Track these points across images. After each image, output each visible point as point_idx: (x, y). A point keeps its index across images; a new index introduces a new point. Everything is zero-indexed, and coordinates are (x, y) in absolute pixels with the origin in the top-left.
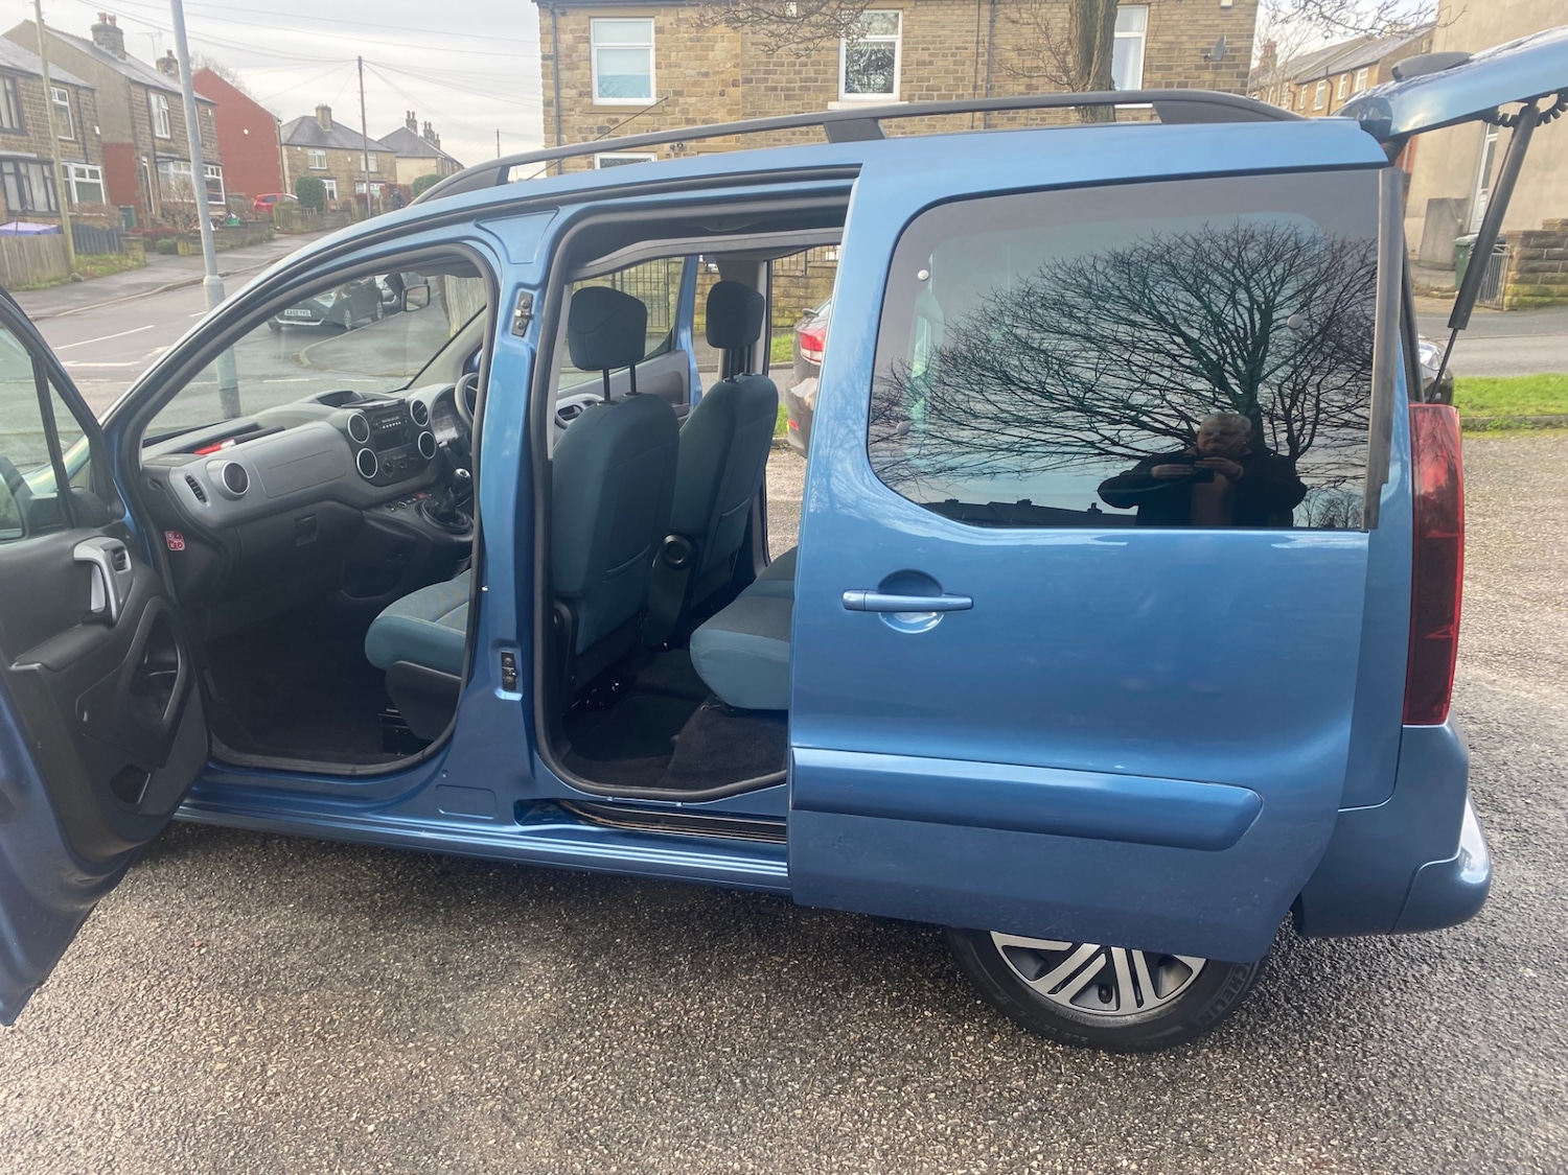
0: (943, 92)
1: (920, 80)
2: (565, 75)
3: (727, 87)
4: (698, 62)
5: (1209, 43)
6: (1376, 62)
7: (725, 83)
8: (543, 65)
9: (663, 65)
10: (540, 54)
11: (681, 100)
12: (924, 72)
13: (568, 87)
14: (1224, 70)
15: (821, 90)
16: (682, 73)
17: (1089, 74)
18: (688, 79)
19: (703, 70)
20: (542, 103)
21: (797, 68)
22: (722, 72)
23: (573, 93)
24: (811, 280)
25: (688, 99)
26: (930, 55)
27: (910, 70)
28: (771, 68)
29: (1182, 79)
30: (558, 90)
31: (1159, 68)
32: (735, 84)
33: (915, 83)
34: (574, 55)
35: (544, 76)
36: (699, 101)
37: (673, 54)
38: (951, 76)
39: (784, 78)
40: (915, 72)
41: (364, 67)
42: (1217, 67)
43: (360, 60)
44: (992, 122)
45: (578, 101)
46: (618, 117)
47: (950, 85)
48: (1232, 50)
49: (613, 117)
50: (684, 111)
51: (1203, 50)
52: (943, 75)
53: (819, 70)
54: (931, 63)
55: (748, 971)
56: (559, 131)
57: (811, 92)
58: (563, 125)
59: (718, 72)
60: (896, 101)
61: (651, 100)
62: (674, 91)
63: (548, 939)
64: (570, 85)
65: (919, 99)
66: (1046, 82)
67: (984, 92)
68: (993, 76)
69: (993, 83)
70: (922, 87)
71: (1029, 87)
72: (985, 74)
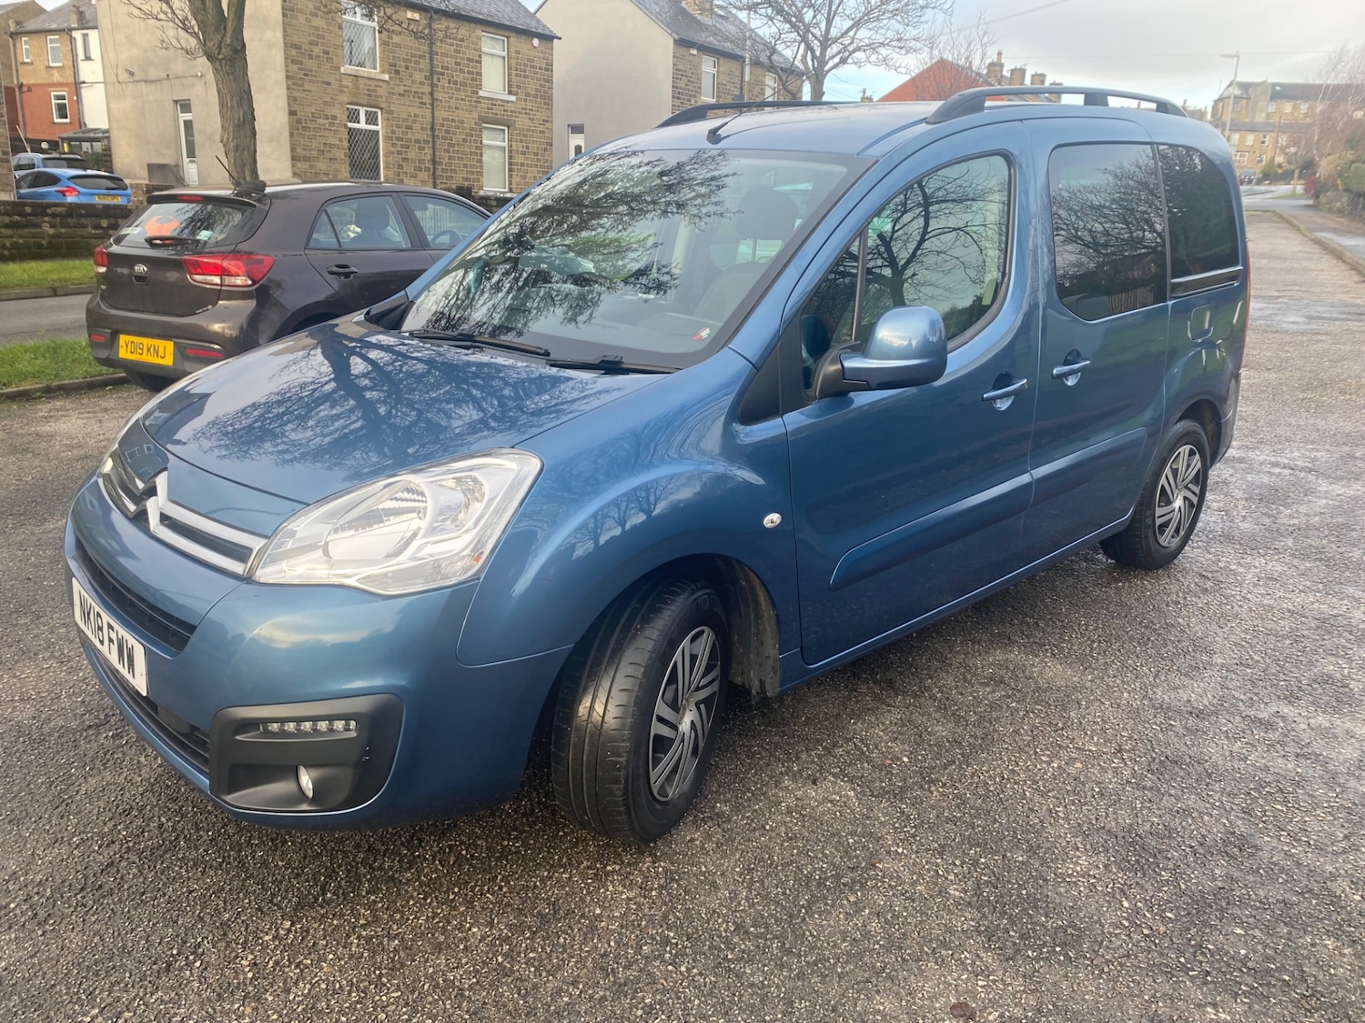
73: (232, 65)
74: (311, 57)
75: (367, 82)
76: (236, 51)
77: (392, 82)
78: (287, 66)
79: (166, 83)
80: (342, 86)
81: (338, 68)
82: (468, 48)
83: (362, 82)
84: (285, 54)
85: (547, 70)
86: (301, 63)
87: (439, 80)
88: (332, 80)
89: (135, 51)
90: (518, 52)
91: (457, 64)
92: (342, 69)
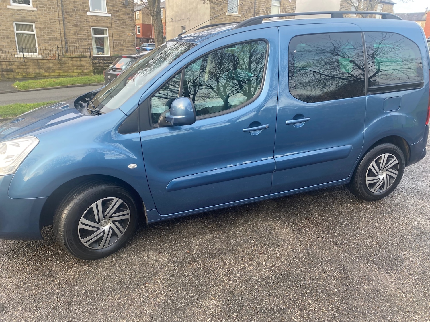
0: (47, 6)
14: (127, 8)
17: (155, 6)
24: (27, 63)
29: (117, 10)
31: (111, 6)
33: (37, 2)
44: (65, 17)
47: (49, 4)
48: (129, 3)
51: (122, 2)
55: (311, 210)
60: (31, 7)
63: (265, 219)
65: (40, 7)
66: (80, 6)
67: (61, 7)
68: (63, 3)
69: (63, 5)
70: (40, 4)
71: (75, 7)
72: (60, 2)
73: (157, 17)
74: (217, 11)
75: (234, 17)
76: (158, 13)
77: (241, 17)
78: (210, 14)
79: (180, 21)
80: (226, 19)
81: (225, 14)
82: (267, 4)
83: (232, 17)
84: (210, 10)
85: (293, 9)
86: (214, 13)
88: (223, 18)
89: (173, 13)
90: (284, 4)
91: (263, 10)
92: (227, 14)
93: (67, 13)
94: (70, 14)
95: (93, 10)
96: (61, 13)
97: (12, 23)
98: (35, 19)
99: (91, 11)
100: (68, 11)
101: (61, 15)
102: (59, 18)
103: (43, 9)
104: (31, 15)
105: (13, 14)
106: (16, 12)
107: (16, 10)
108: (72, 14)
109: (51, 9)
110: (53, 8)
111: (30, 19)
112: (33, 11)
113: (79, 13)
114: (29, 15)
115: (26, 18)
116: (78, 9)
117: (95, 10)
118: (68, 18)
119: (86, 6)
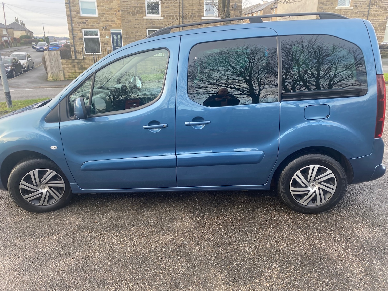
0: (172, 14)
1: (166, 11)
2: (72, 8)
3: (117, 12)
4: (108, 6)
5: (233, 4)
6: (262, 10)
7: (116, 11)
8: (66, 5)
9: (99, 6)
10: (65, 2)
11: (105, 15)
12: (167, 9)
13: (73, 11)
14: (236, 11)
15: (141, 13)
16: (104, 8)
17: (224, 11)
18: (106, 10)
19: (110, 8)
20: (66, 16)
21: (135, 8)
22: (115, 8)
23: (75, 13)
25: (107, 15)
26: (168, 5)
27: (163, 9)
28: (128, 7)
30: (70, 12)
32: (119, 11)
33: (165, 12)
34: (74, 3)
35: (66, 8)
36: (109, 16)
37: (102, 3)
38: (174, 11)
39: (132, 10)
40: (164, 9)
41: (4, 5)
42: (235, 10)
43: (3, 3)
45: (77, 15)
46: (88, 19)
48: (238, 6)
49: (87, 19)
50: (106, 18)
51: (231, 6)
52: (171, 10)
53: (140, 8)
54: (168, 7)
55: (231, 209)
56: (72, 23)
57: (139, 14)
58: (73, 22)
59: (114, 8)
60: (160, 17)
61: (97, 15)
62: (103, 13)
63: (182, 209)
64: (74, 11)
65: (166, 16)
66: (196, 13)
67: (182, 15)
68: (183, 11)
69: (184, 13)
70: (167, 13)
71: (192, 14)
72: (182, 10)
74: (326, 5)
75: (345, 10)
77: (353, 9)
78: (318, 9)
81: (335, 8)
83: (342, 11)
84: (318, 6)
87: (372, 6)
89: (284, 10)
92: (336, 8)
93: (186, 19)
94: (188, 20)
95: (207, 15)
96: (181, 19)
97: (146, 30)
98: (162, 26)
99: (205, 16)
100: (187, 17)
101: (181, 21)
102: (179, 23)
103: (168, 17)
104: (159, 23)
105: (147, 23)
106: (149, 21)
107: (149, 20)
108: (190, 20)
109: (174, 17)
110: (175, 16)
111: (159, 26)
112: (161, 19)
113: (195, 19)
114: (158, 23)
115: (155, 25)
116: (195, 15)
117: (208, 15)
118: (186, 23)
119: (201, 12)
